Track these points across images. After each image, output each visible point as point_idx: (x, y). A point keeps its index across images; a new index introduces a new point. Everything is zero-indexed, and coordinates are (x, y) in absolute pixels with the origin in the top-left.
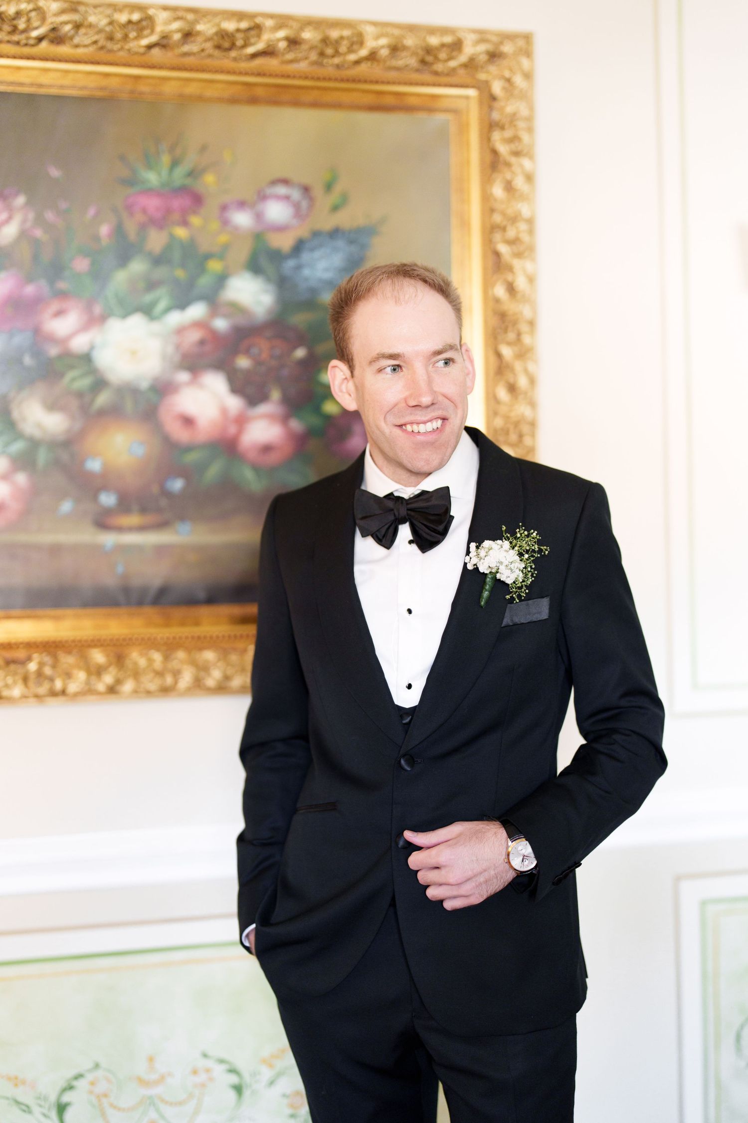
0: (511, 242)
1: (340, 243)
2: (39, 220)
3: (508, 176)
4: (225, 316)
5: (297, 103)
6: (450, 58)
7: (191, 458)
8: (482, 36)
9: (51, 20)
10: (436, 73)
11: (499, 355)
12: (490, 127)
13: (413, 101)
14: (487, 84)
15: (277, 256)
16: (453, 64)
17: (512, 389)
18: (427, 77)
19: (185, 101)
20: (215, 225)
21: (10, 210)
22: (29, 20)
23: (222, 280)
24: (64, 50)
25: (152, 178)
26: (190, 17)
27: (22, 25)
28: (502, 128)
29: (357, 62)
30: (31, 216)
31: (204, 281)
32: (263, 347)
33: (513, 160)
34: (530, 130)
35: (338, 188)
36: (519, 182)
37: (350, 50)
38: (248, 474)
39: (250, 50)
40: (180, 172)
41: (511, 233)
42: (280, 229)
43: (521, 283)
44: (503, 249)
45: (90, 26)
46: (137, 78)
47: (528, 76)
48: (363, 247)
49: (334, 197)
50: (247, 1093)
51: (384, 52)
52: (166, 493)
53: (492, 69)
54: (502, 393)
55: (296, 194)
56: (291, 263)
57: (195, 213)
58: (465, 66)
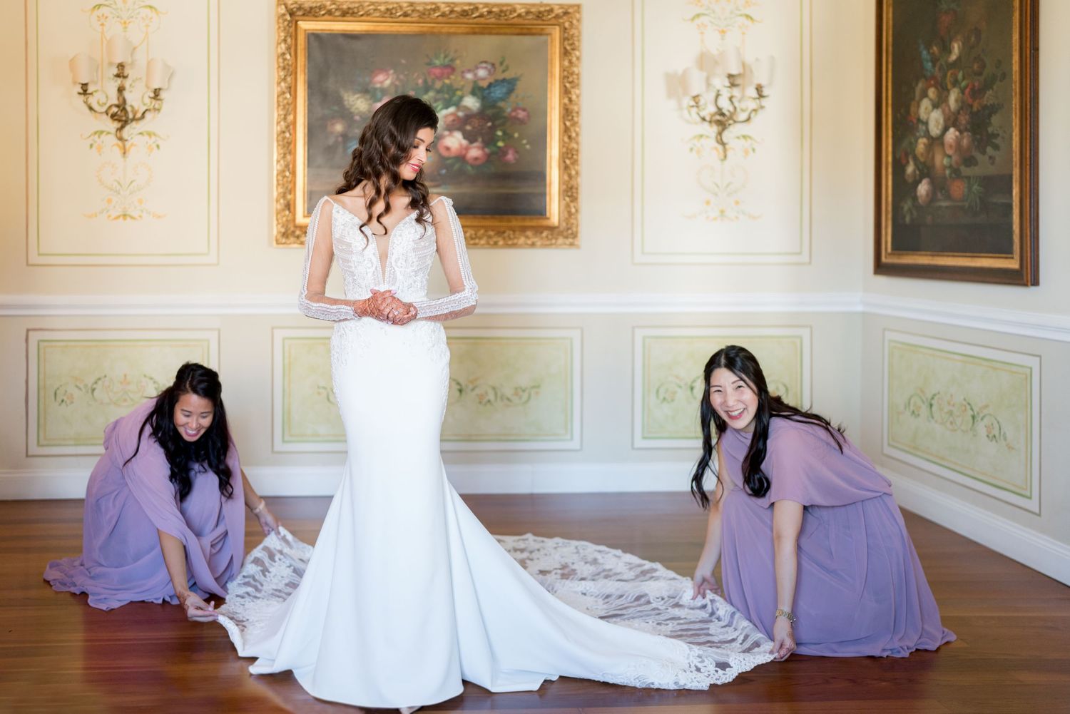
0: (570, 83)
1: (505, 84)
2: (398, 78)
3: (570, 58)
4: (462, 111)
5: (490, 34)
6: (549, 15)
7: (449, 162)
8: (561, 6)
9: (405, 9)
10: (543, 20)
11: (565, 124)
12: (564, 40)
13: (534, 31)
14: (564, 23)
15: (481, 89)
16: (550, 17)
17: (570, 137)
18: (539, 22)
19: (449, 34)
20: (459, 78)
21: (388, 75)
22: (396, 10)
23: (461, 98)
24: (408, 19)
25: (437, 62)
26: (452, 5)
27: (394, 11)
28: (568, 40)
29: (513, 18)
30: (395, 76)
31: (455, 99)
32: (476, 122)
33: (572, 52)
34: (579, 41)
35: (505, 64)
36: (574, 59)
37: (511, 14)
38: (469, 168)
39: (474, 16)
40: (447, 60)
41: (571, 79)
42: (483, 79)
43: (574, 97)
44: (568, 85)
45: (418, 11)
46: (433, 27)
47: (578, 21)
48: (514, 85)
49: (503, 67)
50: (463, 393)
51: (524, 14)
52: (440, 175)
53: (565, 18)
54: (566, 139)
55: (489, 67)
56: (487, 91)
57: (452, 74)
58: (554, 17)
